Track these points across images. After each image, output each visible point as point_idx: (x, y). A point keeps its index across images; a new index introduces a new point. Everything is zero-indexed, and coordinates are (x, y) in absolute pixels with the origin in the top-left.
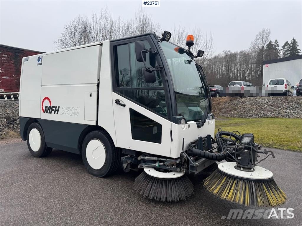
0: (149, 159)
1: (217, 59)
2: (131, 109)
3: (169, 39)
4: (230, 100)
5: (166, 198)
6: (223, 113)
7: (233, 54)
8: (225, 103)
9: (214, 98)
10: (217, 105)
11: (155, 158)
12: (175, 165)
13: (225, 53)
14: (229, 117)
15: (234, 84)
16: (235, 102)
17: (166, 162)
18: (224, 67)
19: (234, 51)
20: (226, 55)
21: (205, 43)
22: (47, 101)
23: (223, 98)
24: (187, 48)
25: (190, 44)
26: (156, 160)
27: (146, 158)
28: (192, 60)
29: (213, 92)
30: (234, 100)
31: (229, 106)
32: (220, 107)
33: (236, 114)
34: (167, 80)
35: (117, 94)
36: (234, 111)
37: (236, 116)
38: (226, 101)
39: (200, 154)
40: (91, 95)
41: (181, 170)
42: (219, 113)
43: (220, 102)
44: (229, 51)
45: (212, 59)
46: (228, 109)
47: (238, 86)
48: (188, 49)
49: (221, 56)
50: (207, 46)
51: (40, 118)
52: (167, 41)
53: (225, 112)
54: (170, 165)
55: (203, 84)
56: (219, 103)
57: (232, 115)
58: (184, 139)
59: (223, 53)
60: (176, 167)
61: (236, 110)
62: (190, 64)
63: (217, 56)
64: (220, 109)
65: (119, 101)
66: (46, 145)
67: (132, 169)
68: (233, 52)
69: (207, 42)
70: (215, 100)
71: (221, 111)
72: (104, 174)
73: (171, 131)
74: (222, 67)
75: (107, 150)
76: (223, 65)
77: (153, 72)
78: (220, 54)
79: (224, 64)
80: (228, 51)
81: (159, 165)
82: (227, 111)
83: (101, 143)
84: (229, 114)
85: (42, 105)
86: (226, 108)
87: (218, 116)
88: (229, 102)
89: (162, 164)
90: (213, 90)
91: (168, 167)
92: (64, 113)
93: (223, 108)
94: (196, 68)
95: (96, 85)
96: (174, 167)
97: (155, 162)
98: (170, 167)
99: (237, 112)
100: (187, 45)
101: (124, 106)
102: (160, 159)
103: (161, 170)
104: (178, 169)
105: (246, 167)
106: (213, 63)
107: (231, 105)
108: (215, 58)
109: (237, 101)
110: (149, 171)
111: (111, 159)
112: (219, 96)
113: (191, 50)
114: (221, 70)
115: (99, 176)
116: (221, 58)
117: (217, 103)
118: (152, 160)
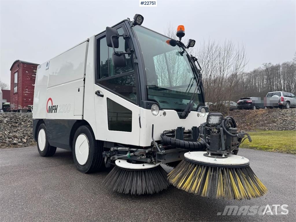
0: (121, 149)
1: (257, 72)
2: (108, 99)
3: (142, 22)
4: (269, 112)
5: (130, 191)
6: (261, 126)
7: (275, 66)
8: (262, 115)
9: (250, 110)
10: (254, 117)
11: (127, 149)
12: (144, 155)
13: (265, 66)
14: (267, 130)
15: (272, 95)
16: (274, 113)
17: (136, 152)
18: (265, 80)
19: (276, 64)
20: (267, 68)
21: (237, 54)
22: (50, 101)
23: (260, 110)
24: (177, 39)
25: (181, 34)
26: (128, 150)
27: (119, 148)
28: (184, 51)
29: (250, 104)
30: (273, 111)
31: (267, 118)
32: (258, 119)
33: (275, 126)
34: (137, 63)
35: (97, 86)
36: (272, 123)
37: (275, 129)
38: (264, 113)
39: (170, 142)
40: (79, 91)
41: (152, 160)
42: (255, 126)
43: (257, 114)
44: (270, 64)
45: (252, 73)
46: (265, 122)
47: (277, 96)
48: (179, 40)
49: (261, 69)
50: (240, 57)
51: (45, 118)
52: (140, 25)
53: (262, 125)
54: (140, 155)
55: (195, 75)
56: (255, 115)
57: (270, 128)
58: (153, 125)
59: (263, 65)
60: (145, 157)
61: (275, 123)
62: (182, 55)
63: (257, 70)
64: (257, 122)
65: (99, 93)
66: (49, 144)
67: (112, 163)
68: (274, 64)
69: (239, 53)
70: (251, 113)
71: (258, 124)
72: (87, 170)
73: (140, 117)
74: (263, 80)
75: (90, 144)
76: (264, 78)
77: (122, 56)
78: (260, 67)
79: (266, 77)
80: (268, 63)
81: (129, 155)
82: (265, 123)
83: (86, 137)
84: (267, 126)
85: (47, 107)
86: (263, 121)
87: (254, 129)
88: (268, 114)
89: (132, 154)
90: (249, 102)
91: (138, 158)
92: (61, 111)
93: (261, 120)
94: (187, 59)
95: (83, 80)
96: (143, 157)
97: (126, 152)
98: (140, 157)
99: (276, 124)
100: (178, 36)
101: (102, 96)
102: (132, 149)
103: (133, 162)
104: (149, 160)
105: (215, 153)
106: (252, 76)
107: (270, 117)
108: (255, 71)
109: (276, 113)
110: (119, 162)
111: (93, 153)
112: (257, 108)
113: (182, 41)
114: (262, 84)
115: (84, 172)
116: (261, 71)
117: (254, 115)
118: (124, 150)
